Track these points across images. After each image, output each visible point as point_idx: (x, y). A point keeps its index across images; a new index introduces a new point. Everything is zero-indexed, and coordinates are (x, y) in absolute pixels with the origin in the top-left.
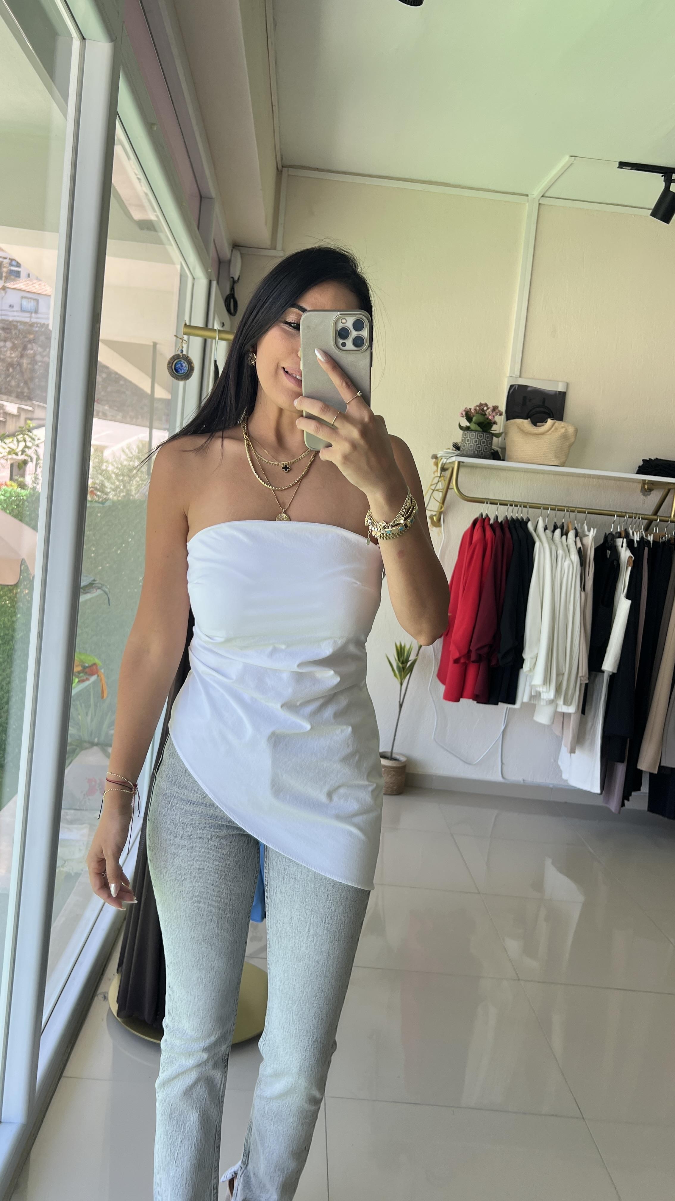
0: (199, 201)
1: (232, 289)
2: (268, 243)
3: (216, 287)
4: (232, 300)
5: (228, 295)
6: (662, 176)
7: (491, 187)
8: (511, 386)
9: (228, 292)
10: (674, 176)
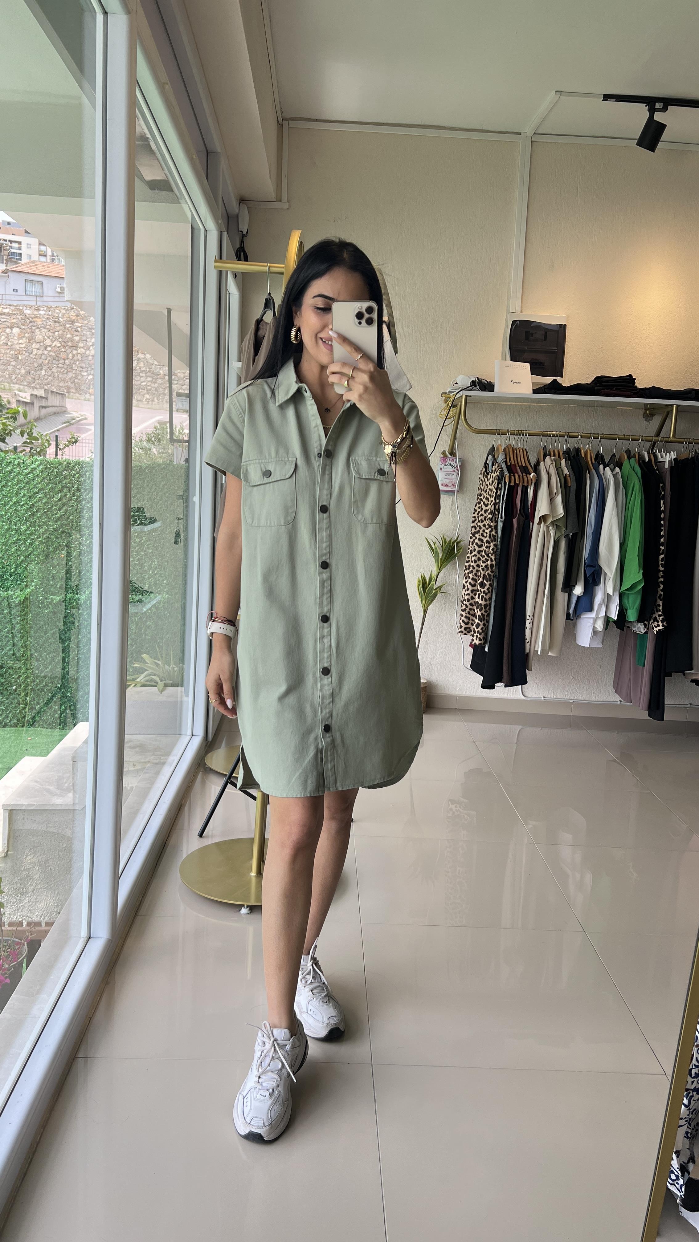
0: (206, 156)
1: (242, 242)
2: (272, 195)
3: (227, 238)
4: (242, 253)
5: (239, 248)
6: (646, 106)
7: (484, 128)
8: (514, 322)
9: (238, 246)
10: (657, 105)
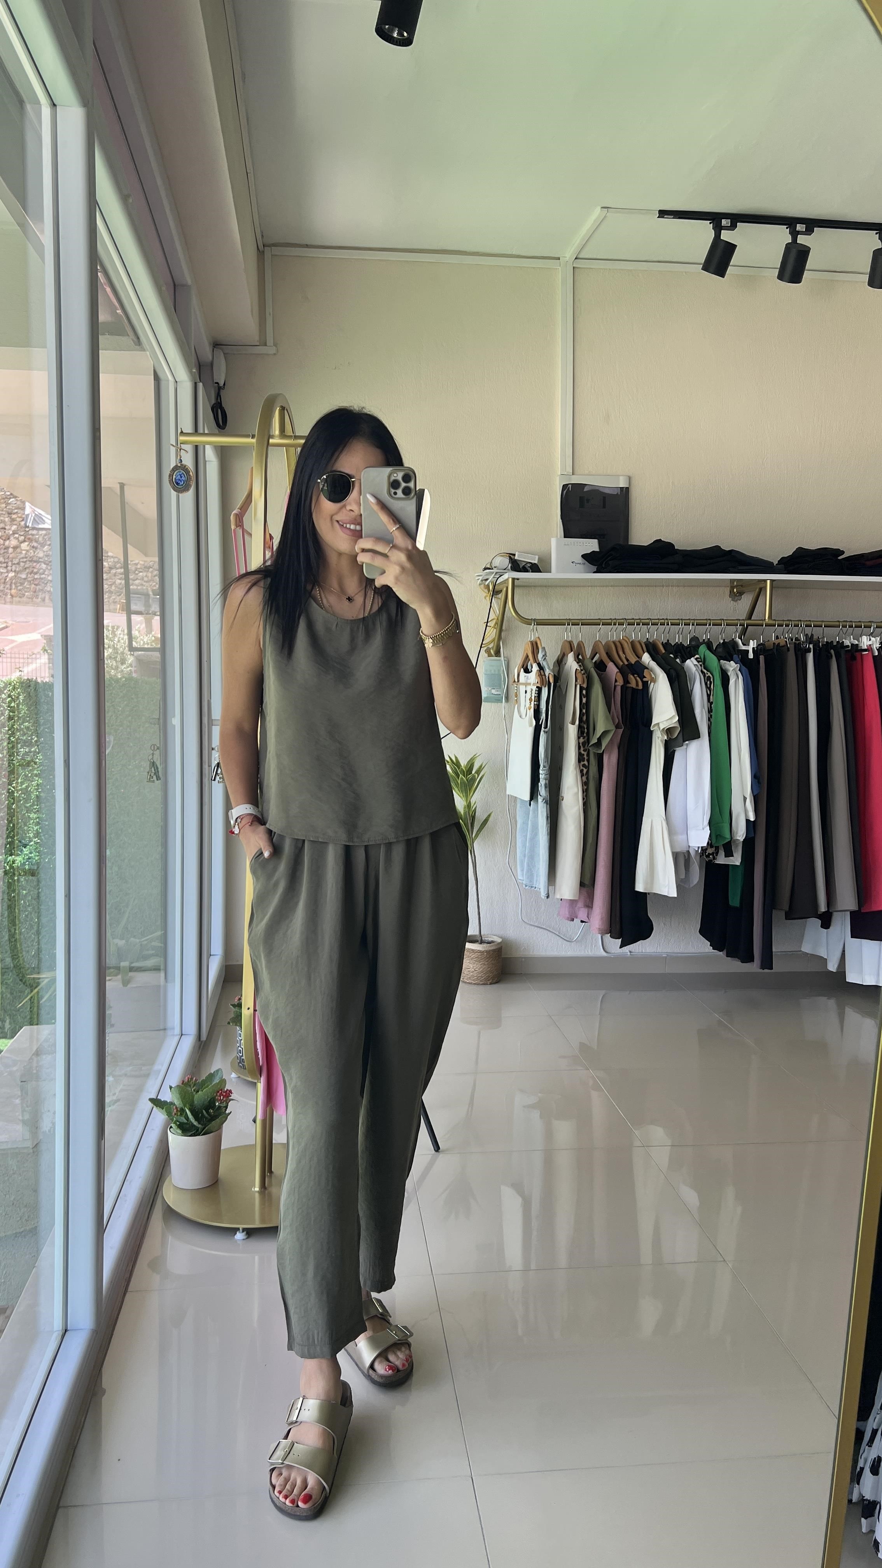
0: (173, 291)
1: (218, 395)
2: (254, 337)
3: (202, 391)
4: (219, 410)
5: (215, 403)
6: (710, 223)
7: (515, 252)
8: (565, 487)
10: (724, 222)
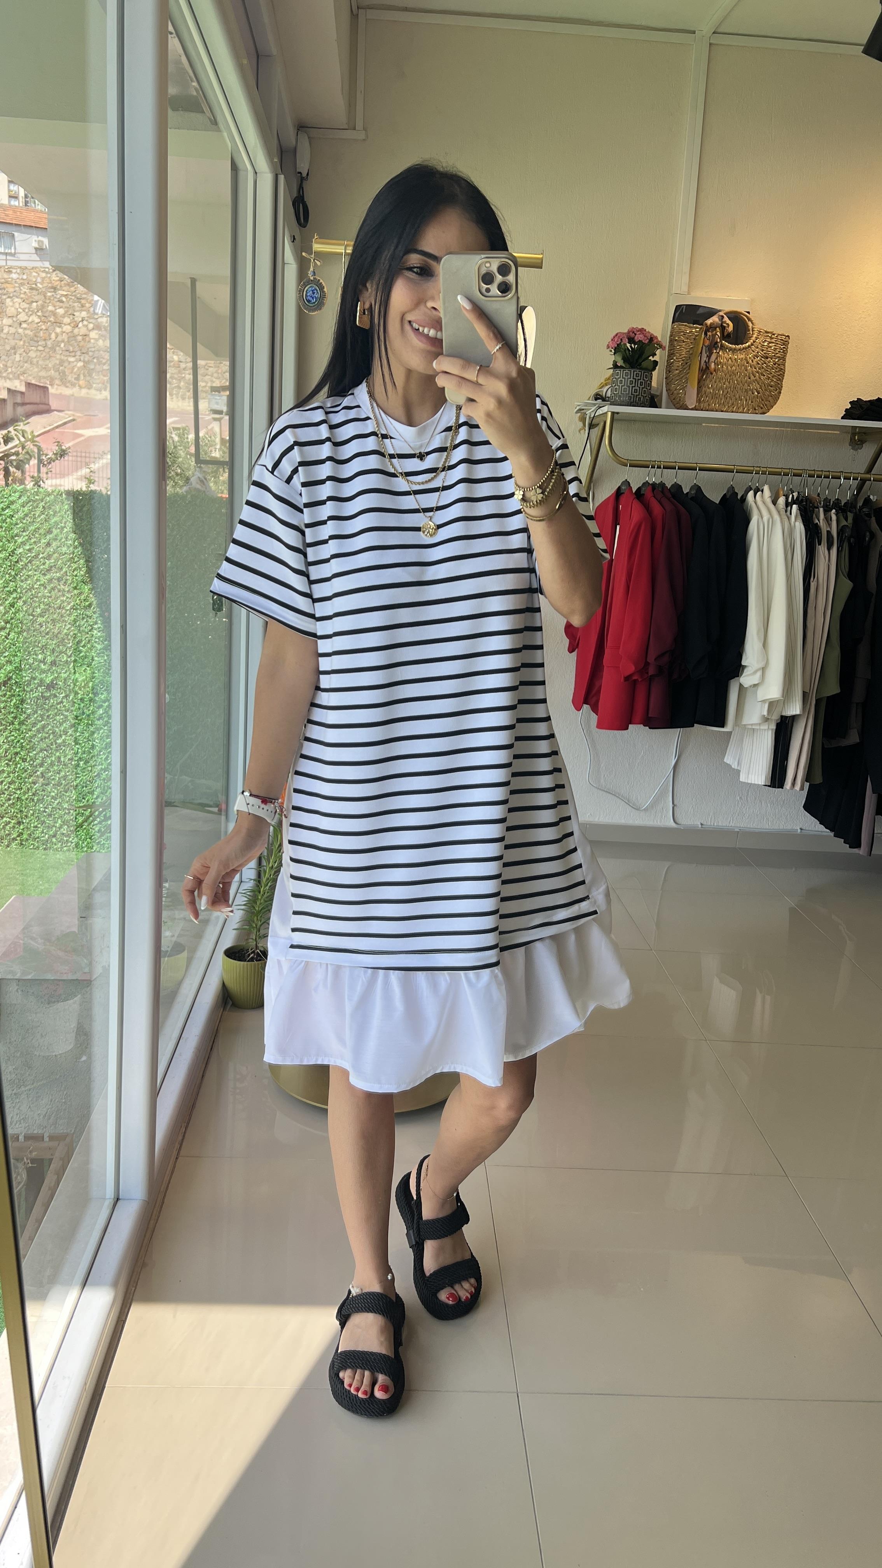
0: (257, 60)
1: (301, 188)
2: (342, 120)
3: (283, 183)
4: (301, 205)
5: (297, 197)
7: (644, 23)
8: (678, 307)
